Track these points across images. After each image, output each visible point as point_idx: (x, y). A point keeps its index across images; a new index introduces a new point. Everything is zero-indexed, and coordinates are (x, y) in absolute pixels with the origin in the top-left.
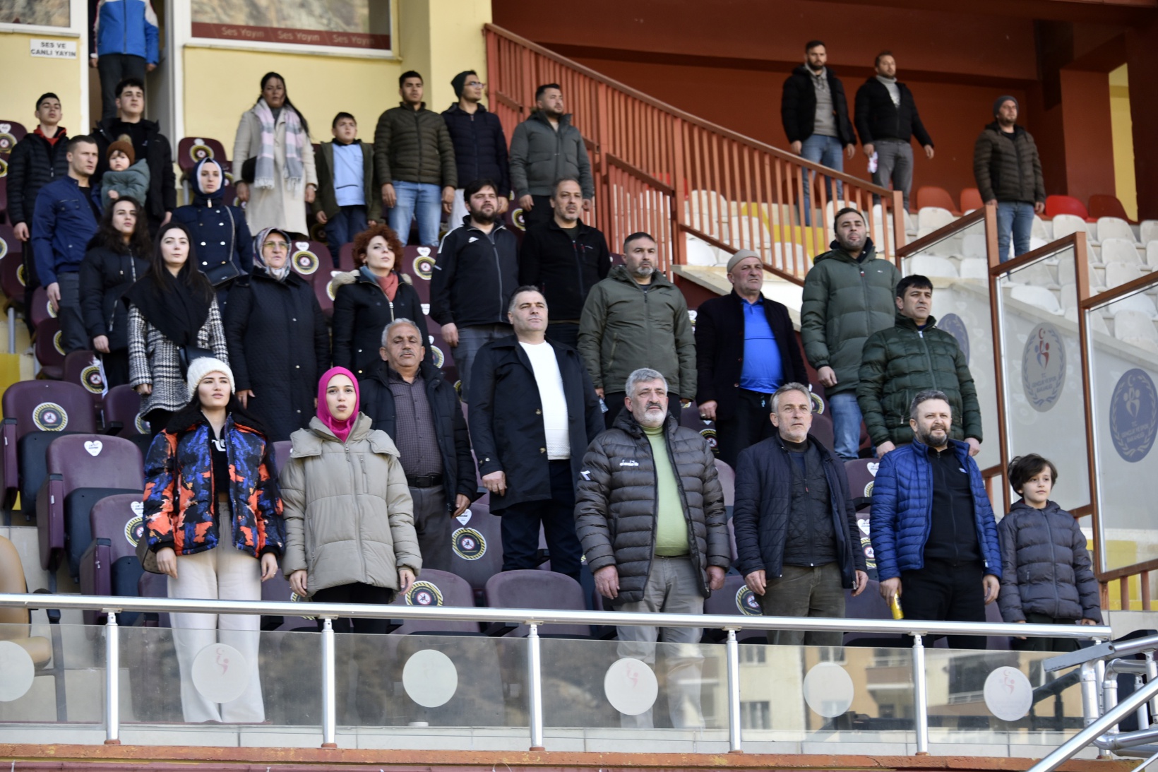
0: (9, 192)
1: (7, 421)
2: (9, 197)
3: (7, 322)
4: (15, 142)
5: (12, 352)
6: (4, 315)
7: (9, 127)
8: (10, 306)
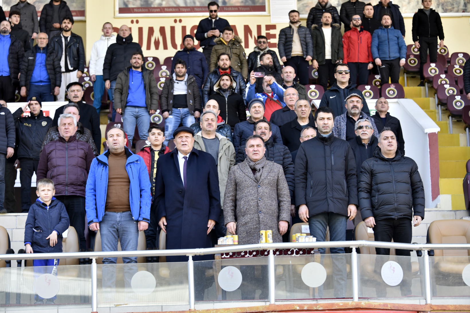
0: (464, 80)
1: (468, 174)
2: (465, 83)
3: (466, 134)
4: (465, 61)
5: (469, 146)
6: (464, 131)
7: (462, 55)
8: (467, 127)
